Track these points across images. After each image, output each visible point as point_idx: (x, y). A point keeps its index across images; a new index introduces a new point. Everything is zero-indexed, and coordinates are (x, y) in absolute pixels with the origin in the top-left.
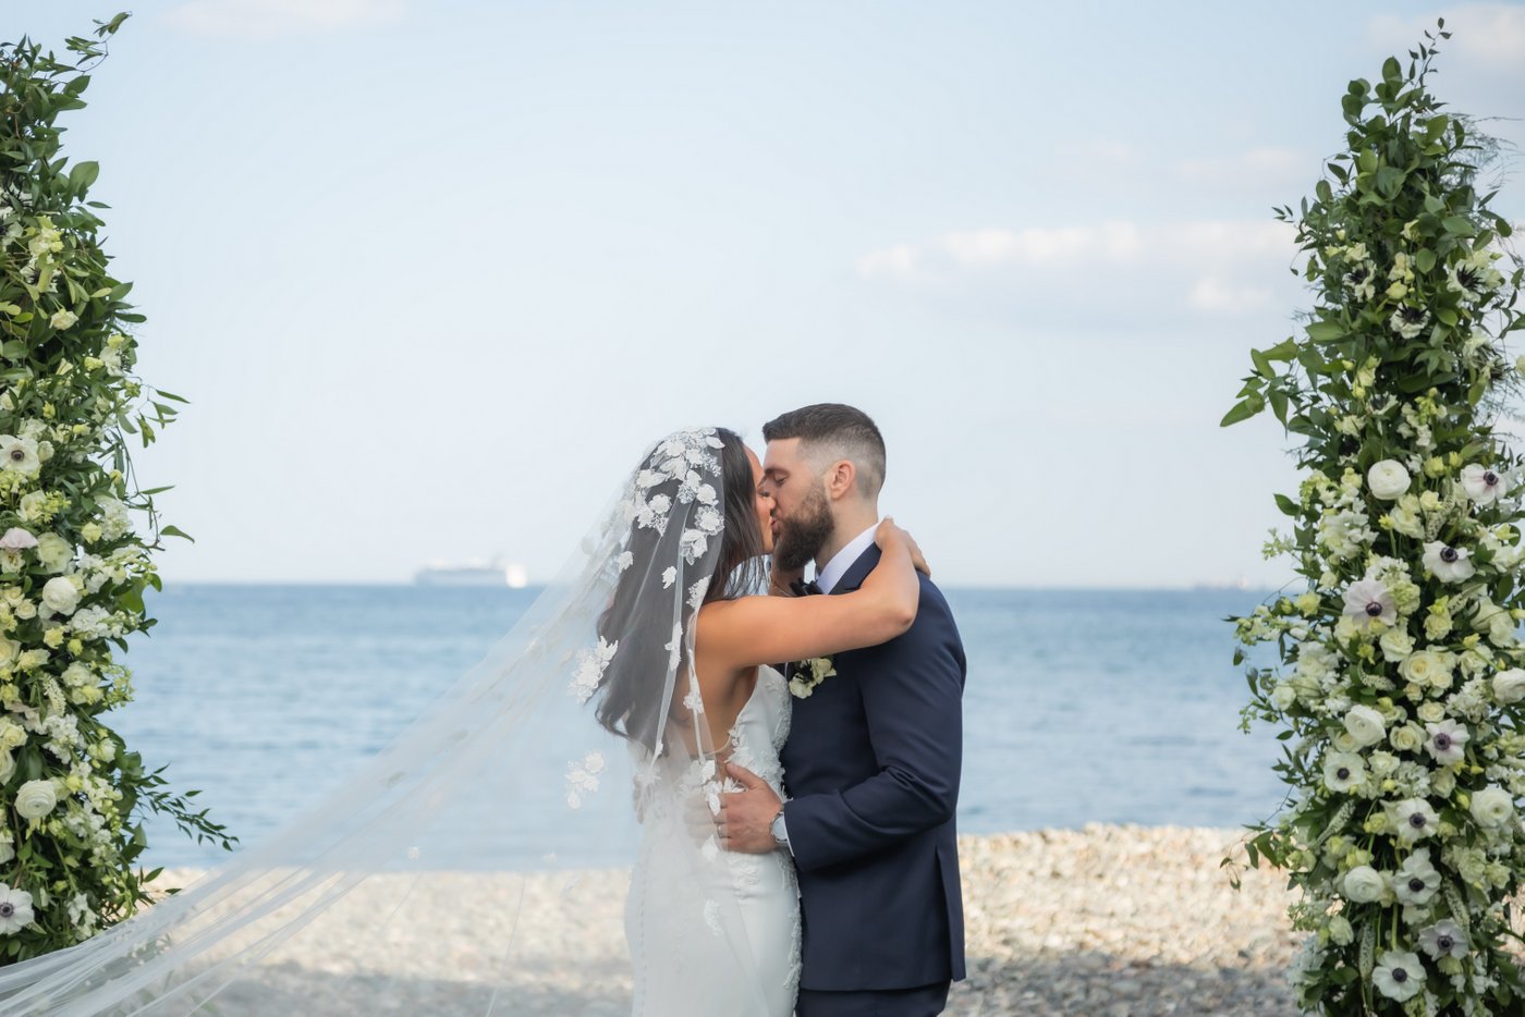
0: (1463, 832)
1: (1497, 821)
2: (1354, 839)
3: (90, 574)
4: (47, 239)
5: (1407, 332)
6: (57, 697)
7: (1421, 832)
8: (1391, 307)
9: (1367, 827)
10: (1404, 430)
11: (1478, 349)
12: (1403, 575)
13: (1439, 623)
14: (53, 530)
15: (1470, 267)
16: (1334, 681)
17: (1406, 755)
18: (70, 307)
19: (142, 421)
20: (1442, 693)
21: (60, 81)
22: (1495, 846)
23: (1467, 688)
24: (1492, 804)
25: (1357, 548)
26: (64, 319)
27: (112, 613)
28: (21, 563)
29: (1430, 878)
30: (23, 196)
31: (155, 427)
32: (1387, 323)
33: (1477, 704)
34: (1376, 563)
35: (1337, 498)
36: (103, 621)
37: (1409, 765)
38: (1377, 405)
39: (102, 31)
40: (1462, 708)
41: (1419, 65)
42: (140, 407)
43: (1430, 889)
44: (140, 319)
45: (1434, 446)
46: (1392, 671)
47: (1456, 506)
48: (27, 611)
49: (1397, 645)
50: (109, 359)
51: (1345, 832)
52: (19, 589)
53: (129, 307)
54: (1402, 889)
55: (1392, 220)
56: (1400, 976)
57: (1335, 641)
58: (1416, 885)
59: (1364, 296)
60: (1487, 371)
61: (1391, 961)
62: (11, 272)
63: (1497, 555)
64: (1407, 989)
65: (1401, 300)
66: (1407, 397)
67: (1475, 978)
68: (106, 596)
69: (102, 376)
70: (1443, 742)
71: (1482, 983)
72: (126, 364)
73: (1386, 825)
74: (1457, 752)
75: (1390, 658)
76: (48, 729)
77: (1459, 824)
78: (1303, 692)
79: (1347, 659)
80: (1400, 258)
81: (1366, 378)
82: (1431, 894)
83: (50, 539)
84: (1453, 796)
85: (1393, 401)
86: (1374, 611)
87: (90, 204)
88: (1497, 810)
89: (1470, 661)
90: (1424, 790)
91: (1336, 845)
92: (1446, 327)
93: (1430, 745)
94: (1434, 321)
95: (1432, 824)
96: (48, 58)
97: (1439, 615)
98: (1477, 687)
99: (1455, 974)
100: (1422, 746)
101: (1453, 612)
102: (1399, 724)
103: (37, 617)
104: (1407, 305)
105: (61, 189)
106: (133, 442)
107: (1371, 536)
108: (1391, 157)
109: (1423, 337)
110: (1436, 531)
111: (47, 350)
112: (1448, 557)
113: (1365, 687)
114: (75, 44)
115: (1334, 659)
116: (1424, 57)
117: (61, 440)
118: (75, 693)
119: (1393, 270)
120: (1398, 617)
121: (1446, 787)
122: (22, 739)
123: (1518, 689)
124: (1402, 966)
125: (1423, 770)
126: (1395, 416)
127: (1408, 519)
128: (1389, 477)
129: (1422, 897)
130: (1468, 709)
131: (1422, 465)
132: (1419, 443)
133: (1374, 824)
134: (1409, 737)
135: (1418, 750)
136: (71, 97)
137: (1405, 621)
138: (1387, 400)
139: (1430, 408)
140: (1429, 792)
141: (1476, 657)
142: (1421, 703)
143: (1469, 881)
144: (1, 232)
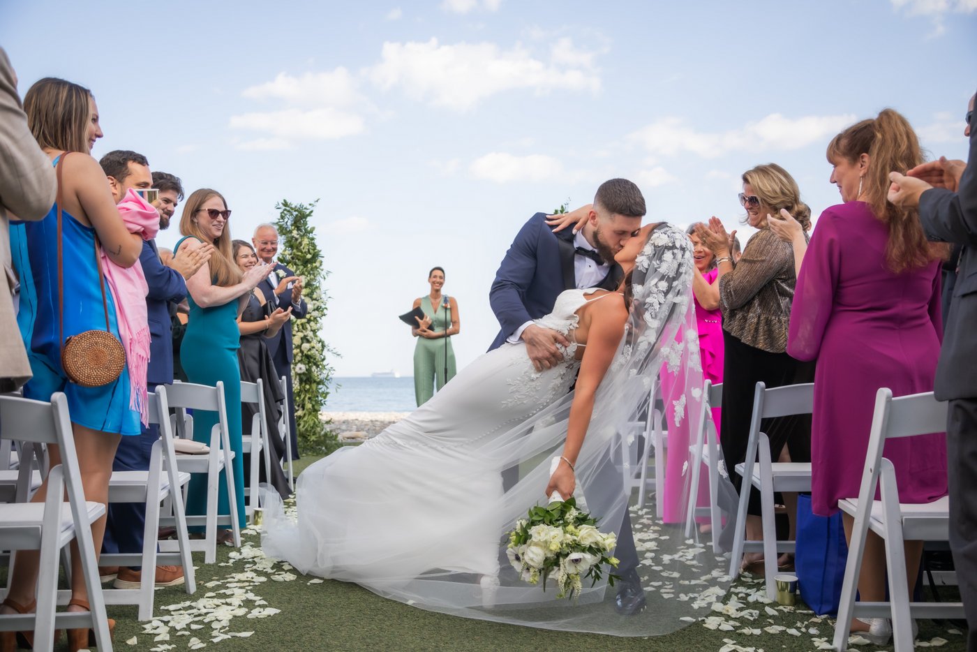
3: (314, 304)
4: (306, 241)
6: (309, 328)
18: (310, 254)
19: (324, 276)
21: (308, 212)
26: (309, 256)
27: (318, 312)
30: (301, 233)
31: (326, 277)
39: (316, 202)
42: (323, 273)
44: (323, 257)
50: (317, 264)
53: (321, 255)
62: (299, 247)
68: (317, 309)
69: (316, 267)
72: (321, 265)
76: (307, 334)
96: (306, 207)
105: (308, 232)
106: (322, 280)
111: (306, 262)
114: (310, 205)
117: (309, 279)
118: (312, 327)
122: (302, 336)
136: (309, 215)
144: (297, 239)
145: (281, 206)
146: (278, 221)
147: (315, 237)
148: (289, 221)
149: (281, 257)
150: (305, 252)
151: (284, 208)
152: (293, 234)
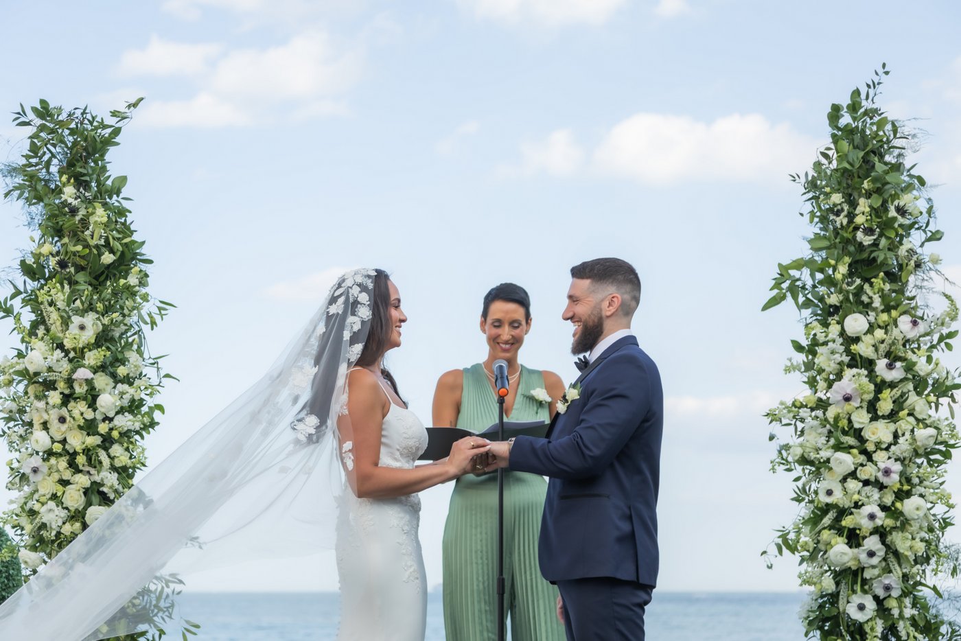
0: (898, 524)
1: (918, 515)
2: (836, 532)
3: (122, 394)
4: (100, 215)
5: (866, 241)
6: (106, 461)
7: (874, 523)
8: (857, 228)
9: (843, 523)
10: (865, 299)
11: (907, 251)
12: (864, 378)
13: (885, 406)
14: (103, 371)
15: (902, 204)
16: (825, 442)
17: (866, 483)
18: (112, 251)
19: (150, 315)
20: (887, 445)
21: (107, 134)
22: (917, 533)
23: (901, 440)
24: (915, 505)
25: (838, 366)
26: (108, 258)
27: (135, 417)
28: (86, 388)
29: (879, 550)
30: (87, 194)
31: (157, 318)
32: (854, 237)
33: (907, 449)
34: (848, 373)
35: (826, 337)
36: (130, 420)
37: (868, 488)
38: (848, 284)
39: (129, 106)
40: (898, 453)
41: (871, 92)
42: (148, 308)
43: (879, 556)
44: (150, 262)
45: (882, 307)
46: (858, 434)
47: (895, 339)
48: (89, 415)
49: (861, 419)
50: (133, 280)
51: (830, 527)
52: (85, 402)
53: (144, 255)
54: (864, 557)
55: (856, 179)
56: (861, 607)
57: (826, 420)
58: (871, 554)
59: (842, 223)
60: (912, 263)
61: (857, 599)
62: (79, 233)
63: (918, 365)
64: (866, 615)
65: (863, 224)
66: (867, 280)
67: (904, 609)
68: (134, 407)
69: (128, 288)
70: (887, 472)
71: (908, 612)
72: (142, 283)
73: (854, 522)
74: (895, 477)
75: (857, 426)
76: (102, 480)
77: (896, 519)
78: (807, 450)
79: (832, 430)
80: (862, 201)
81: (843, 269)
82: (880, 559)
83: (101, 376)
84: (893, 503)
85: (858, 281)
86: (847, 399)
87: (122, 198)
88: (918, 509)
89: (903, 425)
90: (876, 501)
91: (826, 535)
92: (888, 238)
93: (880, 475)
94: (881, 235)
95: (880, 519)
96: (100, 121)
97: (885, 400)
98: (907, 440)
99: (894, 608)
100: (875, 476)
101: (893, 399)
102: (862, 465)
103: (95, 418)
104: (866, 226)
105: (106, 191)
106: (146, 329)
107: (846, 359)
108: (856, 144)
109: (875, 244)
110: (884, 354)
111: (100, 276)
112: (890, 366)
113: (843, 443)
114: (114, 114)
115: (825, 431)
116: (874, 87)
117: (106, 323)
118: (116, 460)
119: (858, 208)
120: (861, 402)
121: (889, 499)
122: (88, 484)
123: (930, 439)
124: (863, 602)
125: (876, 490)
126: (860, 290)
127: (867, 348)
128: (856, 323)
129: (875, 561)
130: (902, 453)
131: (876, 319)
132: (874, 305)
133: (847, 522)
134: (868, 472)
135: (873, 479)
136: (108, 142)
137: (865, 405)
138: (855, 282)
139: (880, 284)
140: (879, 502)
141: (906, 424)
142: (875, 452)
143: (901, 551)
144: (74, 211)
145: (31, 116)
146: (24, 161)
147: (126, 204)
148: (55, 161)
149: (30, 261)
150: (97, 247)
151: (38, 122)
152: (64, 197)
